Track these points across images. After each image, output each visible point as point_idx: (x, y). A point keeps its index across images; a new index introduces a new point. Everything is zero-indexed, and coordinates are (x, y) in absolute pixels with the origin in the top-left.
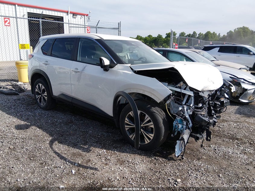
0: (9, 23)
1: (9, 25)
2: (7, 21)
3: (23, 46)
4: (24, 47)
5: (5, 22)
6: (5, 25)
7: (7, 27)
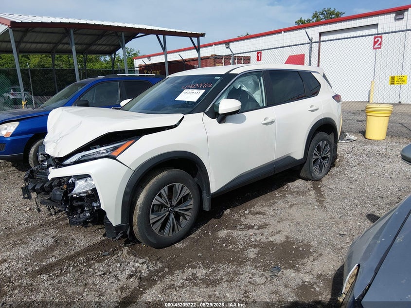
0: (380, 44)
1: (379, 46)
2: (378, 40)
3: (400, 80)
4: (402, 81)
5: (375, 43)
6: (374, 48)
7: (377, 50)
